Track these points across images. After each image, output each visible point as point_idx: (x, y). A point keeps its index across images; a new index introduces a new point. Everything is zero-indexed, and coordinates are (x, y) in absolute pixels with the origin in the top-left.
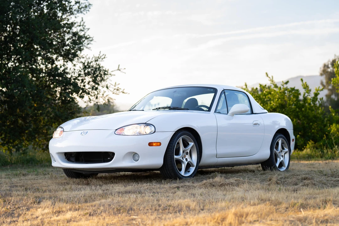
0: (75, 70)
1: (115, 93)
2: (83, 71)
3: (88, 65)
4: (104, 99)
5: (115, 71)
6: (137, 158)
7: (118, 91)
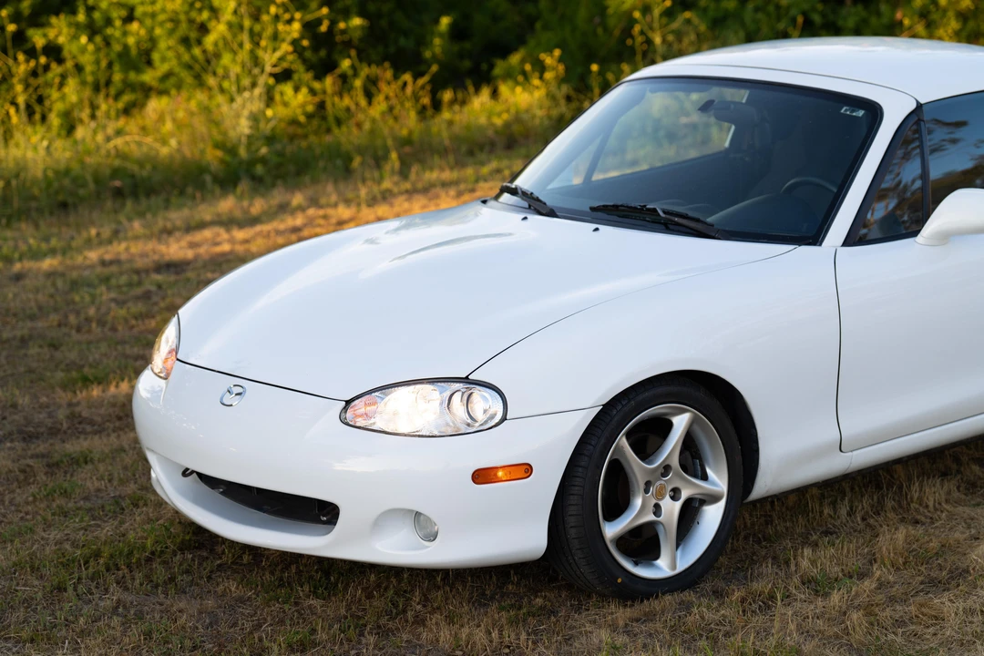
6: (428, 530)
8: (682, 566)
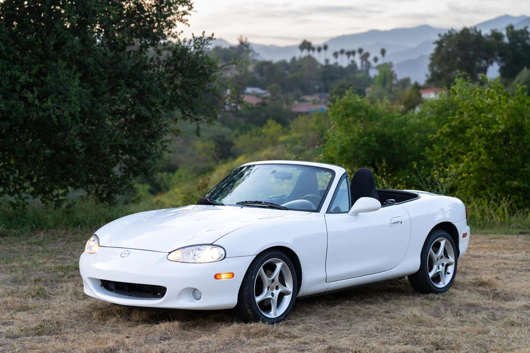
6: (198, 295)
8: (278, 315)
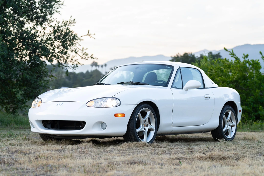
0: (45, 33)
1: (83, 58)
2: (53, 34)
3: (58, 29)
4: (73, 63)
5: (84, 36)
6: (104, 127)
7: (87, 56)
8: (148, 141)
